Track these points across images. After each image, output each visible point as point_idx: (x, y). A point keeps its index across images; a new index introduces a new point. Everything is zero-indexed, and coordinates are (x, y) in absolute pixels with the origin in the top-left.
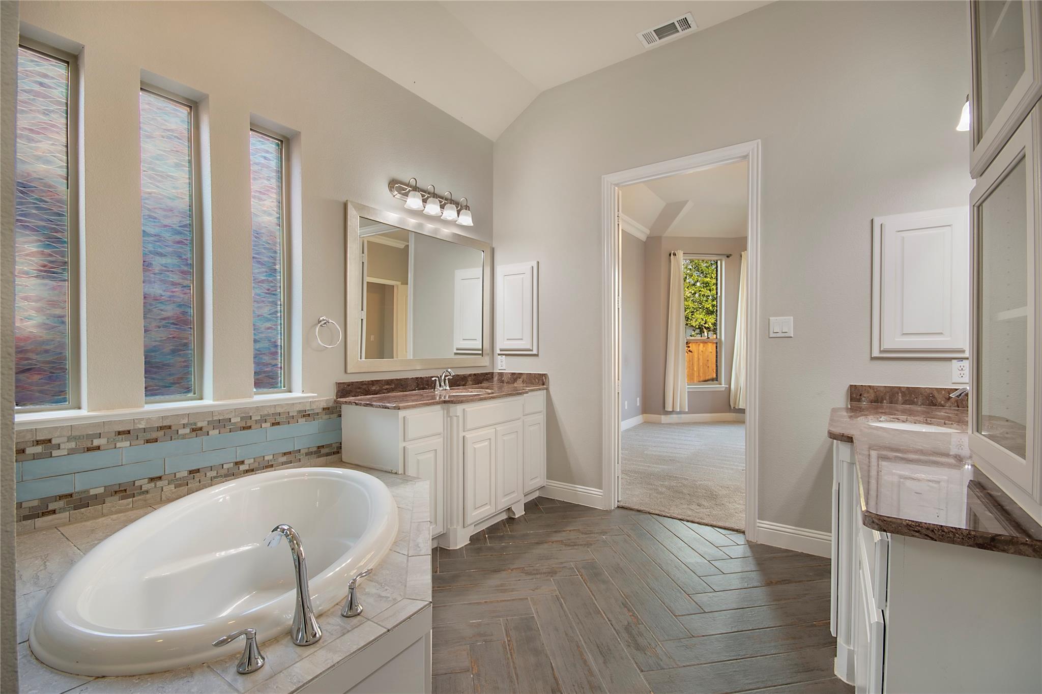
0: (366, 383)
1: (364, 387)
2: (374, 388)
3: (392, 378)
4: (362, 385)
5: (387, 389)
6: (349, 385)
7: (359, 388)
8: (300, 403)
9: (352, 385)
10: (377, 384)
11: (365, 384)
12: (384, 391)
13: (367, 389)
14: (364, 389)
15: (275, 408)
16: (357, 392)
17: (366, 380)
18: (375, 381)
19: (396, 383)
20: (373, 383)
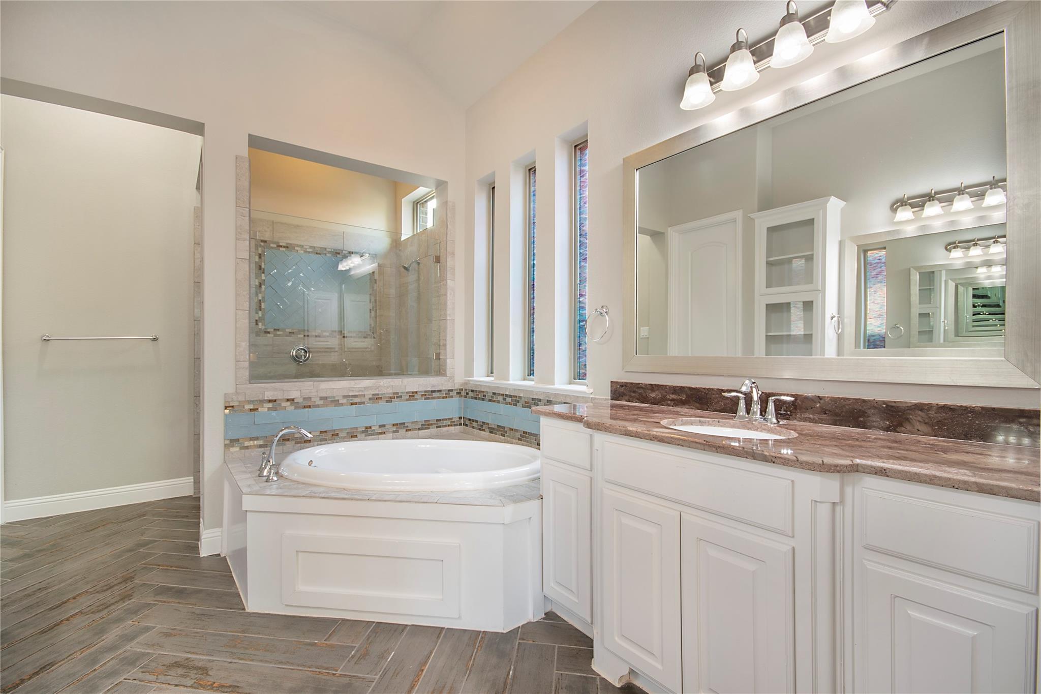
0: (643, 386)
1: (641, 391)
2: (653, 395)
3: (683, 385)
4: (638, 388)
5: (673, 400)
6: (622, 386)
7: (634, 392)
8: (583, 397)
9: (626, 386)
10: (658, 390)
11: (642, 388)
12: (669, 402)
13: (644, 395)
14: (640, 394)
15: (566, 397)
16: (631, 396)
17: (643, 383)
18: (655, 385)
19: (689, 393)
20: (653, 387)
